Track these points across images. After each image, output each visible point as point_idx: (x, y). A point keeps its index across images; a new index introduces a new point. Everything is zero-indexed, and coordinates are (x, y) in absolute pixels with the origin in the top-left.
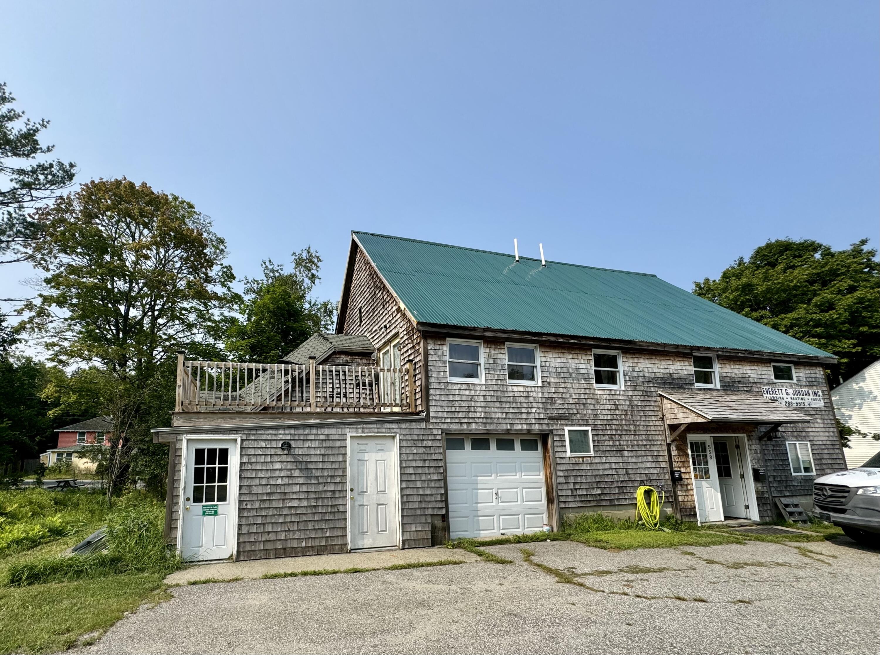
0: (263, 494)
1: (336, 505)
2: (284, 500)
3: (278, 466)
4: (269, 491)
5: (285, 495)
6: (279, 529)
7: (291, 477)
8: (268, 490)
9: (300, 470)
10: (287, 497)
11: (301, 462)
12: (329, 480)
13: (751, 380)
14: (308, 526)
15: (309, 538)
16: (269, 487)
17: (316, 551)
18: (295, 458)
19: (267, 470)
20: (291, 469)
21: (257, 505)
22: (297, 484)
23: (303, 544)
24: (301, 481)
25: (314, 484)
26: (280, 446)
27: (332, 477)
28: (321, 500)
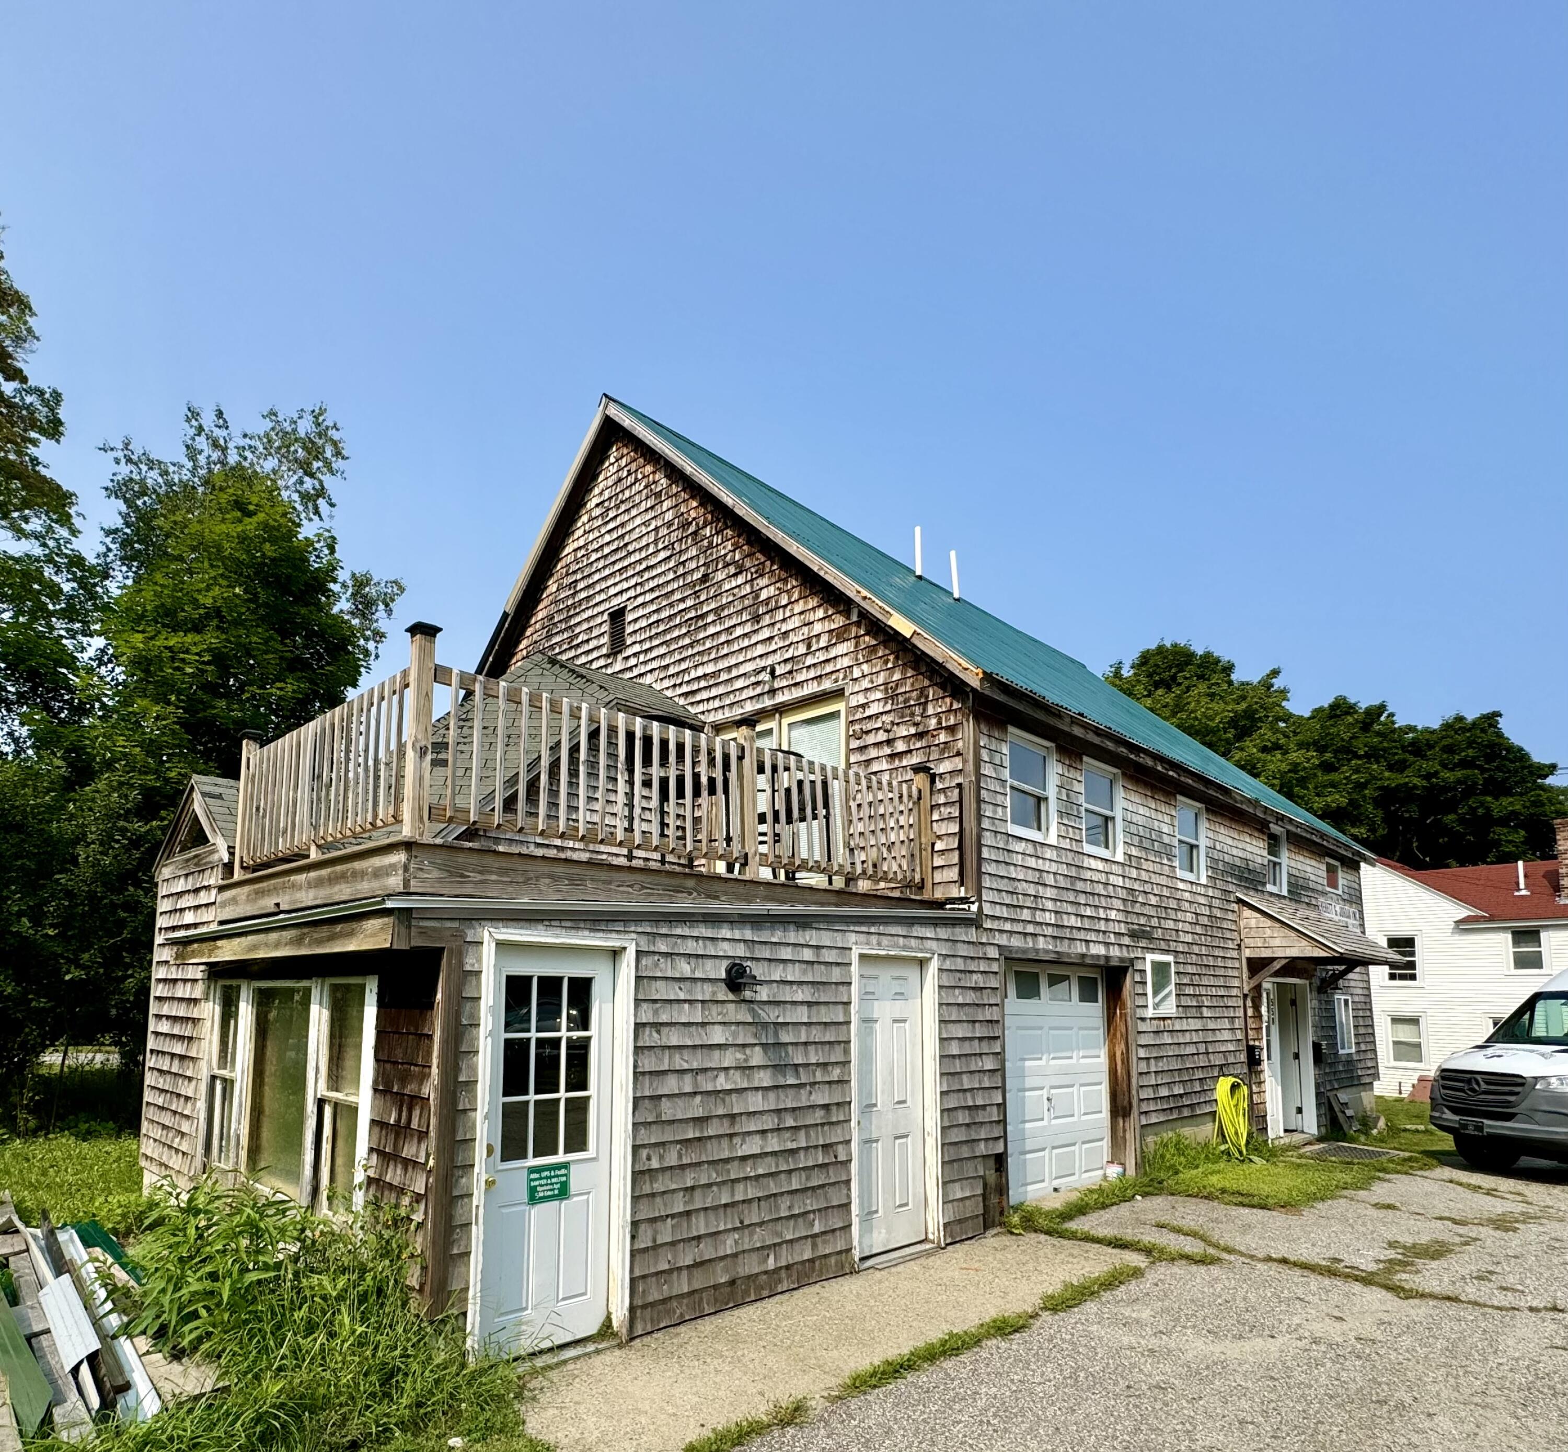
0: (687, 1121)
1: (831, 1145)
2: (731, 1136)
3: (718, 1036)
4: (699, 1113)
5: (733, 1124)
6: (722, 1228)
7: (745, 1069)
8: (696, 1108)
9: (764, 1046)
10: (737, 1129)
11: (765, 1025)
12: (819, 1076)
13: (1311, 885)
14: (778, 1208)
15: (780, 1244)
16: (698, 1098)
17: (795, 1277)
18: (753, 1012)
19: (694, 1047)
20: (744, 1046)
21: (672, 1159)
22: (757, 1089)
23: (771, 1264)
24: (764, 1079)
25: (791, 1086)
26: (724, 976)
27: (824, 1065)
28: (802, 1133)
